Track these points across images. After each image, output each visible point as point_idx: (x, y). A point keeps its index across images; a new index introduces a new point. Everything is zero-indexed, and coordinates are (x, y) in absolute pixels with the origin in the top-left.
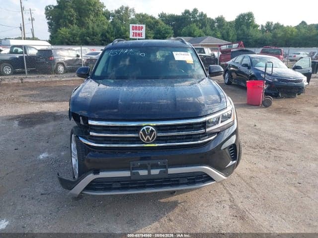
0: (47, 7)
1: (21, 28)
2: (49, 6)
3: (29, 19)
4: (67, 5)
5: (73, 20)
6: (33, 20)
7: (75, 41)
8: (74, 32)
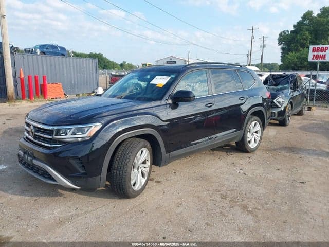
0: (281, 33)
1: (248, 55)
2: (284, 32)
3: (261, 46)
4: (302, 28)
5: (305, 44)
6: (264, 46)
7: (303, 65)
8: (303, 56)
